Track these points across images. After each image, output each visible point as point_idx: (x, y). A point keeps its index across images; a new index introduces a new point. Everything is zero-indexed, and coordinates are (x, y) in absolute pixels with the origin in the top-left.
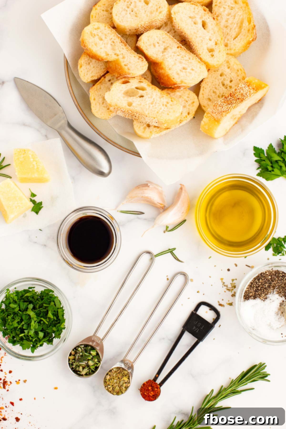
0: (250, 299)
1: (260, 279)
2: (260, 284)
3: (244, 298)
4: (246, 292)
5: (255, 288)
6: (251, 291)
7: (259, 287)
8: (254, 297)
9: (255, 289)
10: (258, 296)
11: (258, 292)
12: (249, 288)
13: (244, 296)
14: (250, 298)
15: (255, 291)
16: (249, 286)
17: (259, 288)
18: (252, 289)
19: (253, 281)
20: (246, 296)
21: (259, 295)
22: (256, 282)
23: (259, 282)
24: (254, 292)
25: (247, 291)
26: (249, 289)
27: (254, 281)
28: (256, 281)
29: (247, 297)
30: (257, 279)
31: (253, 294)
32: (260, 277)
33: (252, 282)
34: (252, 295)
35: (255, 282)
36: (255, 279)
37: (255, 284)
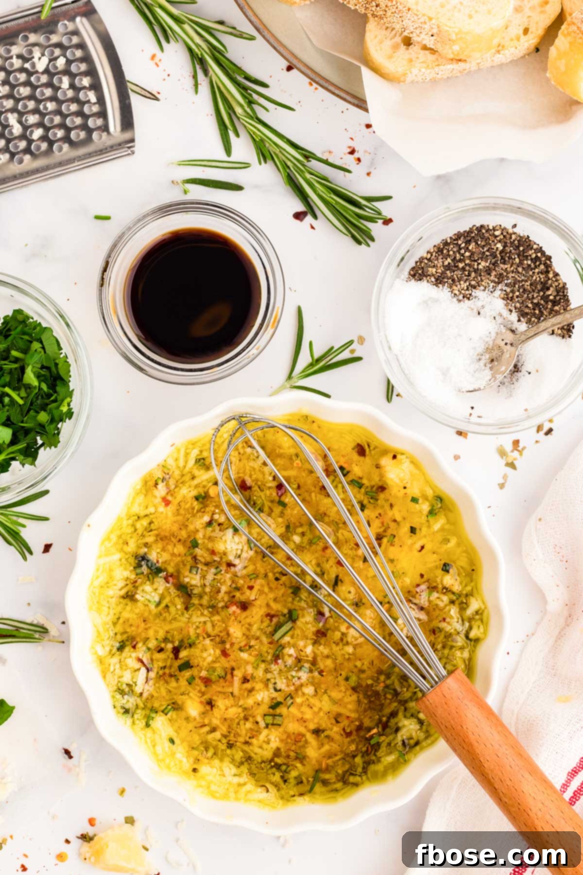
0: (425, 281)
1: (472, 240)
2: (467, 254)
3: (410, 274)
4: (421, 260)
5: (449, 260)
6: (436, 262)
7: (460, 261)
8: (437, 280)
9: (449, 264)
10: (450, 281)
11: (454, 272)
12: (434, 254)
13: (413, 269)
14: (424, 278)
15: (446, 266)
16: (436, 250)
17: (461, 265)
18: (440, 261)
19: (451, 238)
20: (417, 269)
21: (453, 280)
22: (460, 245)
23: (467, 249)
24: (442, 268)
25: (426, 258)
26: (432, 255)
27: (454, 240)
28: (460, 242)
29: (418, 273)
30: (465, 237)
31: (437, 272)
32: (473, 235)
33: (449, 241)
34: (434, 273)
35: (457, 244)
36: (459, 236)
37: (455, 250)
